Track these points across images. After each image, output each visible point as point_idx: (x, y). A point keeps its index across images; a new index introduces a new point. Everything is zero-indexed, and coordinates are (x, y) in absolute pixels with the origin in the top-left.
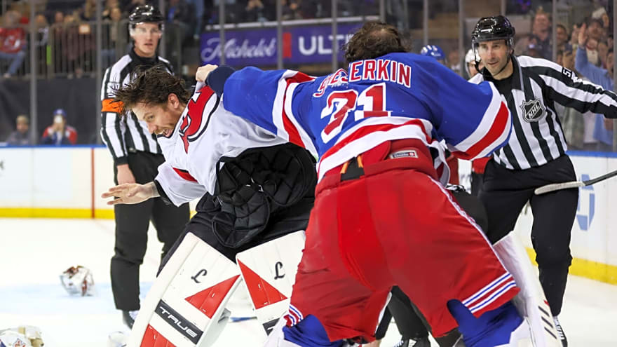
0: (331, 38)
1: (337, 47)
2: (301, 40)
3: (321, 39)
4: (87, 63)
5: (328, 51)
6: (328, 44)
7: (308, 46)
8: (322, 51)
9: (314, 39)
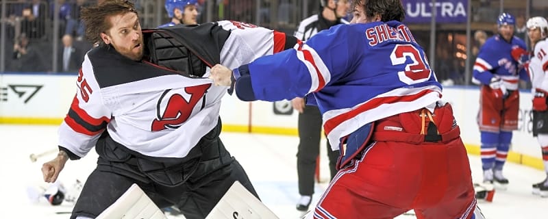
0: (431, 4)
1: (435, 13)
2: (409, 6)
3: (423, 6)
4: (249, 17)
5: (429, 15)
6: (428, 9)
7: (414, 10)
8: (424, 14)
9: (418, 6)
